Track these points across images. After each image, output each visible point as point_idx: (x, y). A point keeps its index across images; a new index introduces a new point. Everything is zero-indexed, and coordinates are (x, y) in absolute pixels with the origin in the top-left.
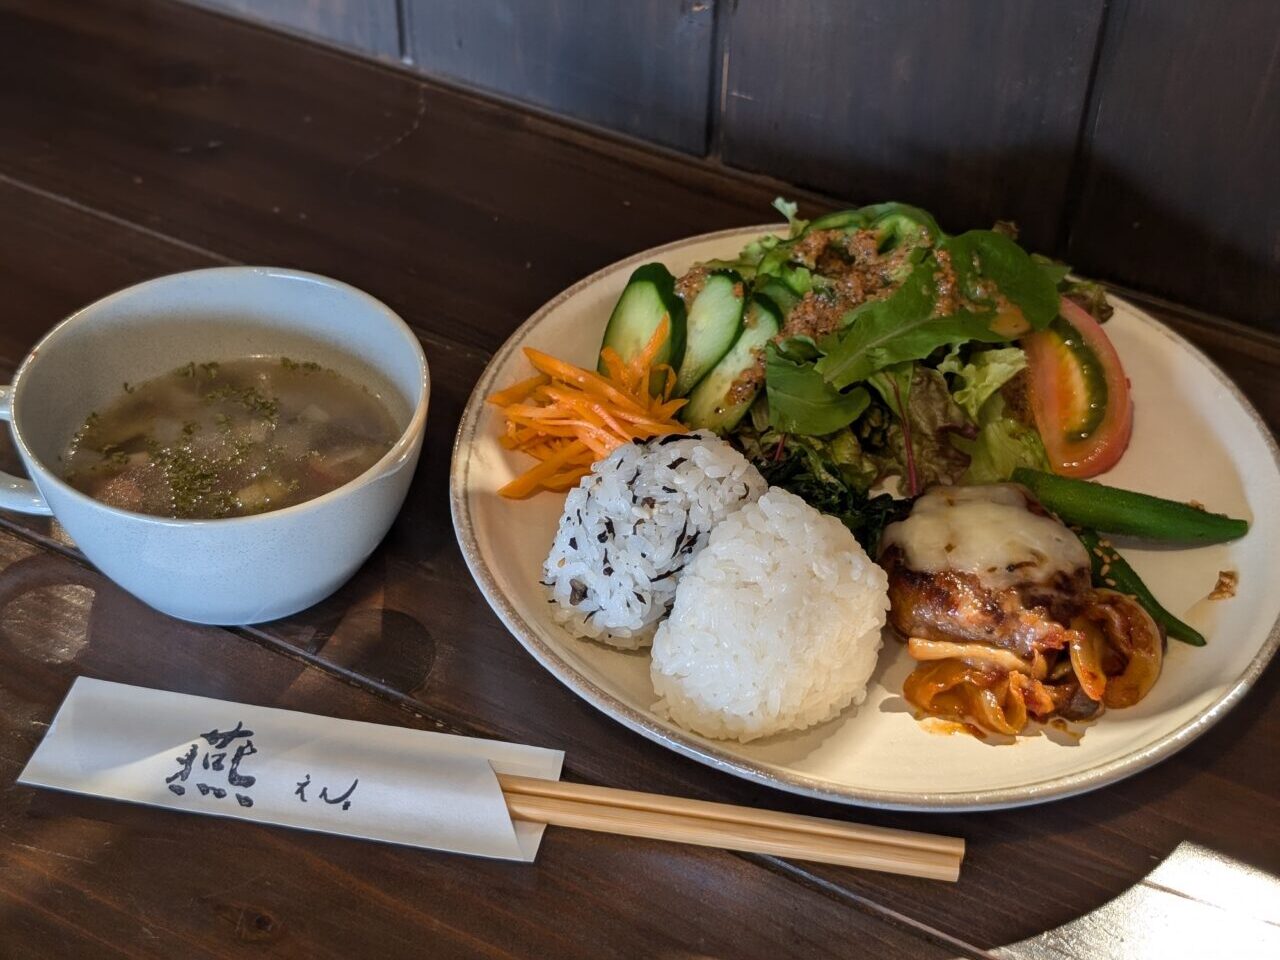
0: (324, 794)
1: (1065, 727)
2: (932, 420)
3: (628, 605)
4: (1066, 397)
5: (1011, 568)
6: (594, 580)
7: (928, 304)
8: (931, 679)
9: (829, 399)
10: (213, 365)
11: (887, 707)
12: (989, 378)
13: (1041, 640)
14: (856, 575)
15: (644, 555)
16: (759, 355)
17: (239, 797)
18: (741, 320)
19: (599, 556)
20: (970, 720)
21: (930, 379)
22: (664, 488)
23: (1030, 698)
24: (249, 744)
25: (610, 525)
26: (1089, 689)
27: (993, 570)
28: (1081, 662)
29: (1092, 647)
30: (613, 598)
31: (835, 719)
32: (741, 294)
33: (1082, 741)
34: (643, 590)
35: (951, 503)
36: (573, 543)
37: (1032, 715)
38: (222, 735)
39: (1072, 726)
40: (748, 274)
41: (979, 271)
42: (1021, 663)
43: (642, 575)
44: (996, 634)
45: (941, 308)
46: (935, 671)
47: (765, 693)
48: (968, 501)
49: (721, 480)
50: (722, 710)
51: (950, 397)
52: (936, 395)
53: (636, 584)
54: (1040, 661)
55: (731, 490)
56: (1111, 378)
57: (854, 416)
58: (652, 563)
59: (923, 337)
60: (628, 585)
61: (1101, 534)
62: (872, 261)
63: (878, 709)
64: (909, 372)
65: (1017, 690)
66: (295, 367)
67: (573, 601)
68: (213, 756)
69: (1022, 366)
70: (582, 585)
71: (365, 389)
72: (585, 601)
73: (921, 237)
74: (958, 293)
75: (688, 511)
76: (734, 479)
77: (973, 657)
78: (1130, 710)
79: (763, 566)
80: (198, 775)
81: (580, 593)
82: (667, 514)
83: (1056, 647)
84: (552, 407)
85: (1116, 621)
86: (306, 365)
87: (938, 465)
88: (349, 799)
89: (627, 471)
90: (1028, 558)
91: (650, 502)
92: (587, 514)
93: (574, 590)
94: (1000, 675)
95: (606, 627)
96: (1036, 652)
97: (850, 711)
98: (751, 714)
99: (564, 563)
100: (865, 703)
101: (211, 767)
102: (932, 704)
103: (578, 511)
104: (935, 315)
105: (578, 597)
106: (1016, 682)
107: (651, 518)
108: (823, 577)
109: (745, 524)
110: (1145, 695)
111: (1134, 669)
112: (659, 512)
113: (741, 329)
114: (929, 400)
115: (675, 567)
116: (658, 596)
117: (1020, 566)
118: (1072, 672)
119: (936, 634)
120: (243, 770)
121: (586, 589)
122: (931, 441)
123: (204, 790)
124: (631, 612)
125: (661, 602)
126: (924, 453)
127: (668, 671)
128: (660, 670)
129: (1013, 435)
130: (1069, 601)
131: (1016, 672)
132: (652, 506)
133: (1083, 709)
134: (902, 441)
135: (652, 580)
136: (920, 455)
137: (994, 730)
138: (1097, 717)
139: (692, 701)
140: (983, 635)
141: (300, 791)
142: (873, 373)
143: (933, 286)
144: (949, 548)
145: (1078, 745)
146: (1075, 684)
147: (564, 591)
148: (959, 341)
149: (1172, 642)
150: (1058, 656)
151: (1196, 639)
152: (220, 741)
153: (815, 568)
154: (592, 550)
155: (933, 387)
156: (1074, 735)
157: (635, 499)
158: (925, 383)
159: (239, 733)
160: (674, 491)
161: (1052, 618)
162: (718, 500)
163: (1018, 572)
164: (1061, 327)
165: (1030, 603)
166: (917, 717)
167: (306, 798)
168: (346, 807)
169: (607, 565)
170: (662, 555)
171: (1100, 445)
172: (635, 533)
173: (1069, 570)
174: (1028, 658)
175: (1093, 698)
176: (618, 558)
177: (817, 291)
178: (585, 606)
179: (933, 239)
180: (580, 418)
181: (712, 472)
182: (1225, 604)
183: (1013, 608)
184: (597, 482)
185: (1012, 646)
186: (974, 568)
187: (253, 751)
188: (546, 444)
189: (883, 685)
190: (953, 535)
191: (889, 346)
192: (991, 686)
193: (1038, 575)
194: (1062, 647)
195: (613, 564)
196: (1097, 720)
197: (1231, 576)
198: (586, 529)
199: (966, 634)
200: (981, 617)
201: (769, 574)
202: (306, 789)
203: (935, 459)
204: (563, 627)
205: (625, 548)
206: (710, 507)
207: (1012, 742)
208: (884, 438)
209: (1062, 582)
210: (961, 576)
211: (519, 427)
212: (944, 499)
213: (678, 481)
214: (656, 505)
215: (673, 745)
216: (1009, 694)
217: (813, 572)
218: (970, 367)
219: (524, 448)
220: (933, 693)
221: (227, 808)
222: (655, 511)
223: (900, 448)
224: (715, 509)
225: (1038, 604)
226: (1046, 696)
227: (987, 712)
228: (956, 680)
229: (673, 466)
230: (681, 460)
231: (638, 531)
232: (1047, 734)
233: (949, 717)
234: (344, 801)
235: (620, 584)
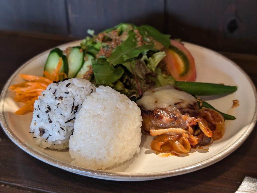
1: (202, 148)
2: (142, 74)
3: (59, 132)
4: (177, 65)
5: (176, 104)
6: (47, 126)
7: (135, 44)
8: (159, 141)
9: (112, 72)
11: (147, 153)
12: (156, 60)
13: (189, 123)
14: (131, 106)
15: (61, 114)
16: (90, 67)
18: (83, 59)
19: (47, 118)
20: (173, 152)
21: (140, 62)
22: (65, 93)
23: (191, 141)
25: (49, 108)
26: (208, 134)
27: (170, 106)
28: (203, 127)
29: (205, 122)
30: (54, 130)
31: (131, 159)
33: (209, 151)
34: (63, 127)
35: (153, 92)
36: (38, 116)
37: (192, 146)
39: (204, 148)
41: (147, 35)
42: (185, 131)
43: (62, 121)
44: (176, 124)
45: (139, 44)
46: (159, 139)
47: (108, 149)
48: (158, 90)
49: (83, 88)
50: (95, 158)
51: (146, 67)
52: (142, 67)
53: (60, 125)
54: (191, 129)
55: (87, 90)
56: (189, 58)
57: (121, 76)
58: (65, 117)
59: (136, 51)
60: (58, 125)
61: (196, 96)
62: (117, 37)
63: (144, 154)
64: (134, 62)
65: (186, 139)
67: (41, 135)
69: (165, 55)
70: (43, 129)
72: (45, 134)
73: (130, 28)
74: (143, 41)
75: (74, 99)
76: (87, 87)
77: (170, 132)
78: (220, 140)
79: (101, 108)
81: (42, 132)
82: (67, 100)
83: (195, 124)
84: (29, 87)
85: (209, 114)
87: (146, 86)
89: (52, 90)
90: (180, 101)
91: (61, 98)
92: (41, 106)
93: (40, 131)
94: (180, 136)
95: (53, 141)
96: (189, 126)
97: (136, 155)
98: (105, 157)
99: (36, 124)
100: (140, 153)
102: (161, 149)
103: (38, 106)
104: (138, 46)
105: (42, 133)
106: (185, 136)
107: (62, 102)
108: (121, 108)
109: (93, 98)
110: (223, 135)
111: (218, 127)
112: (64, 100)
113: (83, 62)
114: (140, 69)
115: (73, 117)
116: (68, 128)
117: (178, 103)
118: (201, 131)
119: (157, 128)
121: (44, 130)
122: (143, 80)
124: (60, 134)
125: (70, 130)
126: (142, 84)
127: (75, 150)
128: (72, 151)
129: (165, 78)
130: (194, 112)
131: (184, 133)
132: (62, 99)
133: (206, 141)
134: (135, 82)
135: (66, 122)
136: (141, 85)
137: (181, 153)
138: (211, 143)
139: (85, 158)
140: (172, 125)
142: (124, 62)
143: (136, 39)
144: (156, 102)
145: (208, 152)
146: (203, 134)
147: (37, 133)
148: (146, 51)
149: (226, 121)
150: (196, 127)
151: (233, 118)
153: (118, 106)
154: (44, 117)
155: (141, 65)
156: (206, 149)
157: (56, 98)
158: (139, 64)
160: (68, 93)
161: (191, 116)
162: (83, 94)
163: (178, 105)
164: (172, 48)
165: (184, 113)
166: (157, 154)
169: (50, 120)
170: (68, 114)
171: (189, 75)
172: (57, 108)
173: (192, 104)
174: (187, 129)
175: (209, 136)
176: (53, 117)
177: (103, 47)
178: (45, 136)
179: (133, 28)
180: (39, 88)
181: (80, 86)
182: (236, 108)
183: (179, 115)
184: (43, 96)
185: (180, 126)
186: (165, 106)
188: (30, 99)
189: (144, 147)
190: (156, 99)
191: (127, 55)
192: (178, 139)
193: (184, 105)
194: (196, 124)
195: (52, 119)
196: (211, 144)
197: (236, 100)
198: (41, 111)
199: (166, 126)
200: (170, 119)
201: (103, 111)
203: (145, 85)
204: (39, 146)
205: (55, 114)
206: (81, 96)
207: (188, 155)
208: (130, 83)
209: (191, 107)
210: (162, 109)
211: (20, 95)
212: (151, 91)
213: (69, 89)
214: (63, 99)
215: (79, 172)
216: (183, 141)
217: (117, 107)
218: (150, 58)
219: (22, 101)
220: (160, 145)
222: (63, 100)
223: (135, 85)
224: (82, 97)
225: (186, 113)
226: (195, 139)
227: (178, 147)
228: (166, 140)
229: (67, 86)
230: (69, 84)
231: (58, 107)
232: (197, 151)
233: (167, 152)
235: (55, 126)
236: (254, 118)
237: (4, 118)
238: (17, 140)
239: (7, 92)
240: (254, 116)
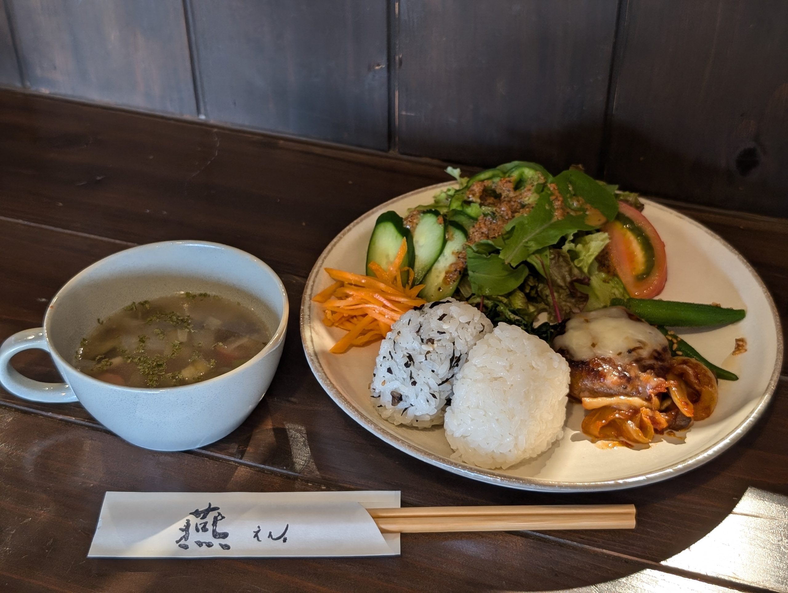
0: (270, 535)
1: (674, 435)
2: (564, 278)
3: (428, 401)
4: (631, 257)
5: (630, 351)
6: (406, 390)
7: (549, 215)
8: (596, 420)
9: (506, 273)
10: (146, 302)
11: (575, 438)
12: (591, 250)
13: (654, 388)
14: (556, 364)
15: (433, 371)
16: (458, 254)
17: (221, 545)
18: (445, 237)
19: (406, 376)
20: (622, 439)
21: (559, 255)
22: (438, 332)
23: (654, 421)
24: (219, 514)
25: (410, 357)
26: (686, 411)
27: (620, 354)
28: (677, 398)
29: (681, 388)
30: (419, 398)
31: (549, 449)
32: (443, 222)
33: (686, 441)
34: (434, 392)
35: (587, 321)
36: (389, 370)
37: (656, 431)
38: (202, 512)
39: (678, 434)
40: (443, 211)
41: (573, 193)
42: (645, 403)
43: (433, 383)
44: (629, 389)
45: (557, 215)
46: (597, 415)
47: (516, 438)
48: (596, 319)
49: (469, 323)
50: (493, 451)
51: (572, 264)
52: (564, 264)
53: (430, 388)
54: (655, 399)
55: (475, 328)
56: (654, 242)
57: (521, 281)
58: (438, 375)
59: (552, 232)
60: (426, 390)
61: (667, 328)
62: (512, 194)
63: (571, 441)
64: (547, 252)
65: (646, 418)
66: (194, 297)
67: (393, 404)
68: (200, 524)
69: (608, 241)
70: (398, 393)
71: (239, 304)
72: (401, 403)
73: (539, 178)
74: (565, 207)
75: (454, 343)
76: (476, 321)
77: (618, 404)
78: (707, 420)
79: (505, 367)
80: (194, 536)
81: (397, 398)
82: (442, 346)
83: (663, 391)
84: (350, 299)
85: (690, 372)
86: (201, 295)
87: (570, 302)
88: (286, 536)
89: (414, 325)
90: (637, 345)
91: (431, 341)
92: (396, 353)
93: (393, 397)
94: (635, 411)
95: (415, 416)
96: (653, 395)
97: (556, 444)
98: (510, 451)
99: (385, 384)
100: (563, 438)
101: (201, 530)
102: (600, 433)
103: (390, 352)
104: (555, 219)
105: (396, 401)
106: (646, 414)
107: (434, 349)
108: (539, 368)
109: (489, 345)
110: (713, 411)
111: (705, 397)
112: (438, 346)
114: (560, 267)
115: (450, 376)
116: (442, 393)
117: (634, 349)
118: (673, 403)
119: (595, 394)
120: (220, 529)
121: (401, 396)
122: (565, 290)
123: (200, 544)
124: (430, 405)
125: (444, 397)
126: (561, 297)
127: (457, 434)
128: (453, 435)
129: (605, 281)
130: (662, 365)
131: (644, 408)
132: (433, 343)
133: (683, 423)
134: (547, 292)
135: (439, 385)
136: (560, 298)
137: (637, 442)
138: (691, 426)
139: (474, 449)
140: (622, 390)
141: (256, 536)
142: (529, 256)
143: (551, 204)
144: (594, 345)
145: (685, 443)
146: (676, 410)
147: (387, 399)
148: (571, 233)
149: (720, 381)
150: (664, 396)
151: (733, 377)
152: (202, 515)
153: (534, 364)
154: (401, 372)
155: (561, 259)
156: (681, 438)
157: (422, 340)
158: (557, 258)
159: (210, 509)
160: (444, 333)
161: (658, 376)
162: (469, 334)
163: (634, 353)
164: (621, 218)
165: (644, 369)
166: (593, 442)
167: (260, 539)
168: (285, 541)
169: (413, 380)
170: (443, 370)
171: (655, 279)
172: (426, 359)
173: (659, 349)
174: (649, 399)
175: (688, 415)
176: (418, 375)
177: (485, 215)
178: (401, 405)
179: (546, 178)
180: (368, 302)
181: (463, 320)
182: (740, 357)
183: (635, 373)
184: (398, 334)
185: (638, 394)
186: (610, 354)
187: (223, 518)
188: (348, 320)
189: (568, 427)
190: (594, 338)
191: (534, 239)
192: (631, 418)
193: (644, 353)
194: (666, 391)
195: (416, 379)
196: (690, 428)
197: (742, 340)
198: (396, 362)
199: (612, 391)
200: (619, 380)
201: (508, 371)
202: (259, 534)
203: (568, 300)
204: (387, 420)
205: (421, 369)
206: (465, 339)
207: (649, 447)
208: (537, 292)
209: (657, 355)
210: (604, 360)
211: (333, 313)
212: (582, 319)
213: (445, 327)
214: (435, 342)
215: (472, 475)
216: (642, 421)
217: (532, 366)
218: (579, 246)
219: (337, 324)
220: (600, 427)
221: (216, 552)
222: (435, 345)
223: (547, 296)
224: (468, 340)
225: (648, 369)
226: (663, 418)
227: (632, 432)
228: (611, 417)
229: (441, 319)
230: (444, 315)
231: (427, 359)
232: (665, 440)
233: (610, 439)
234: (283, 537)
235: (422, 390)
236: (770, 384)
237: (321, 366)
238: (356, 413)
239: (310, 308)
240: (771, 380)
